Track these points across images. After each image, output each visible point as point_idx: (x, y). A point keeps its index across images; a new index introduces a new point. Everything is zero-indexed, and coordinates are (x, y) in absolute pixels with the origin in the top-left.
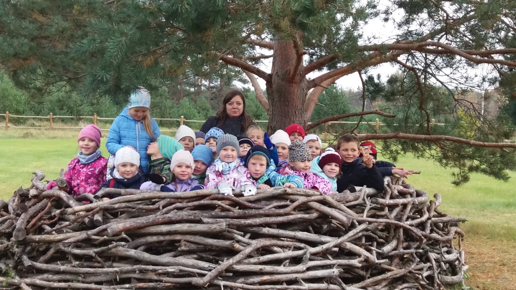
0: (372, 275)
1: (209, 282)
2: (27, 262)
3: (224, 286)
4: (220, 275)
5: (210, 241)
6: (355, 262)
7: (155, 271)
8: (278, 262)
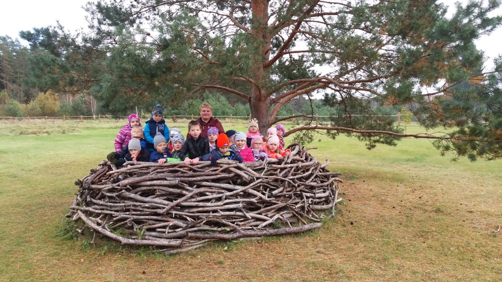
0: (265, 207)
1: (167, 211)
2: (88, 199)
3: (175, 214)
4: (173, 208)
5: (171, 190)
6: (254, 200)
7: (141, 206)
8: (208, 200)
